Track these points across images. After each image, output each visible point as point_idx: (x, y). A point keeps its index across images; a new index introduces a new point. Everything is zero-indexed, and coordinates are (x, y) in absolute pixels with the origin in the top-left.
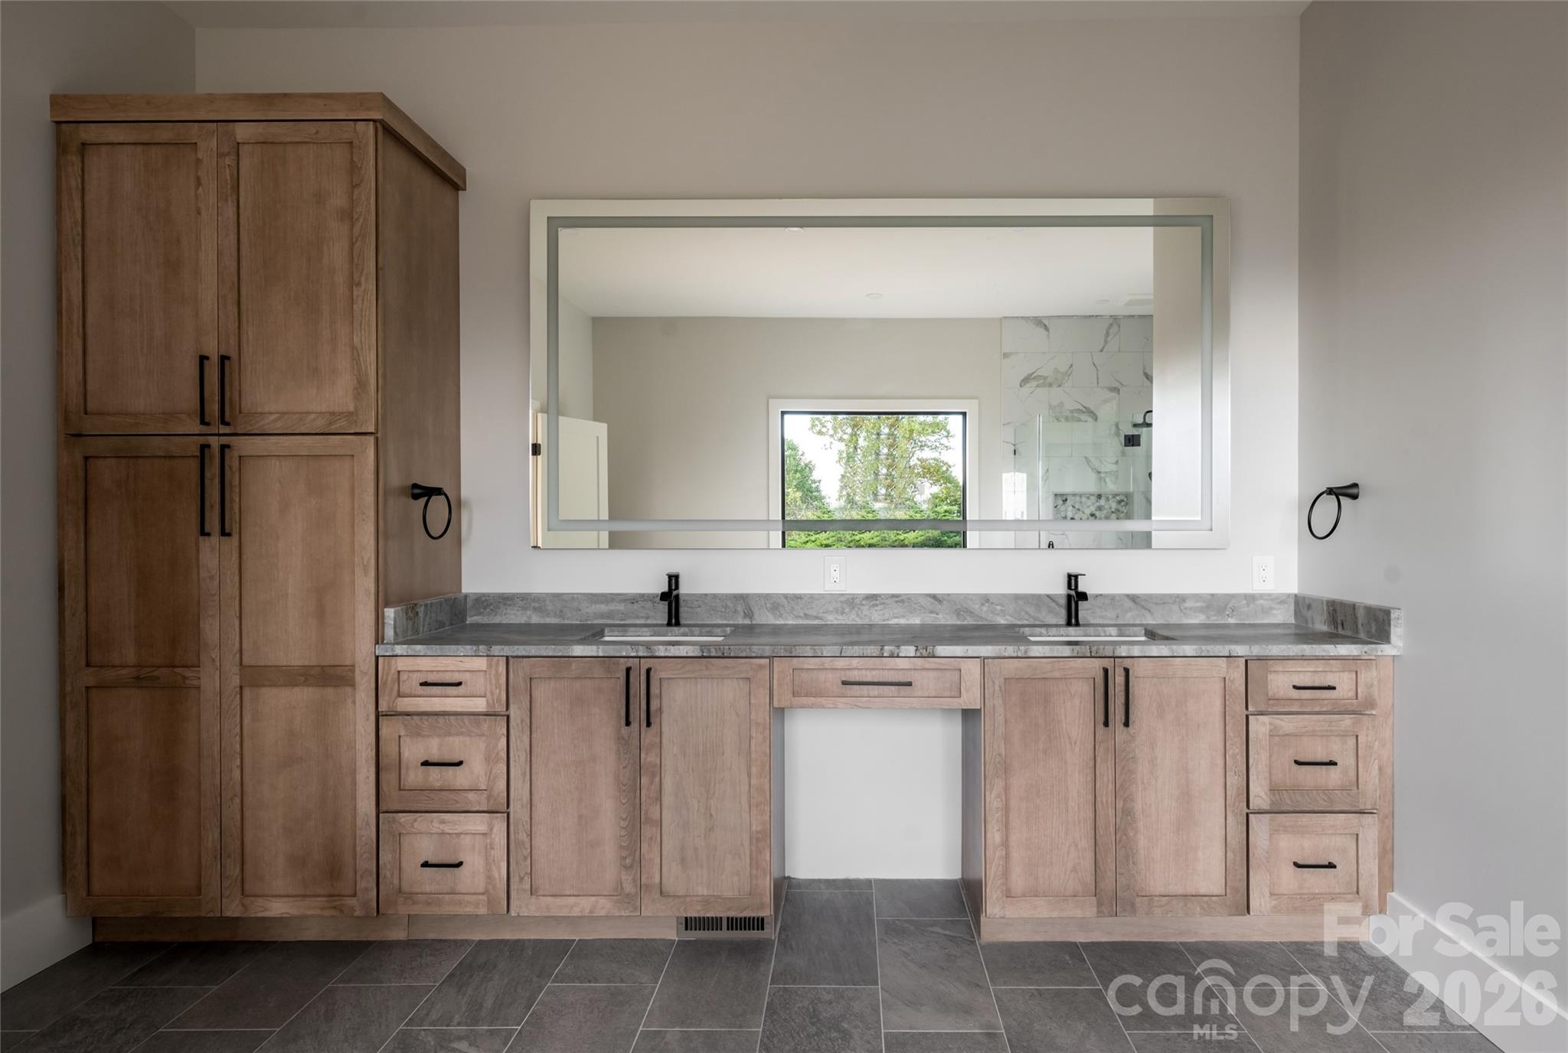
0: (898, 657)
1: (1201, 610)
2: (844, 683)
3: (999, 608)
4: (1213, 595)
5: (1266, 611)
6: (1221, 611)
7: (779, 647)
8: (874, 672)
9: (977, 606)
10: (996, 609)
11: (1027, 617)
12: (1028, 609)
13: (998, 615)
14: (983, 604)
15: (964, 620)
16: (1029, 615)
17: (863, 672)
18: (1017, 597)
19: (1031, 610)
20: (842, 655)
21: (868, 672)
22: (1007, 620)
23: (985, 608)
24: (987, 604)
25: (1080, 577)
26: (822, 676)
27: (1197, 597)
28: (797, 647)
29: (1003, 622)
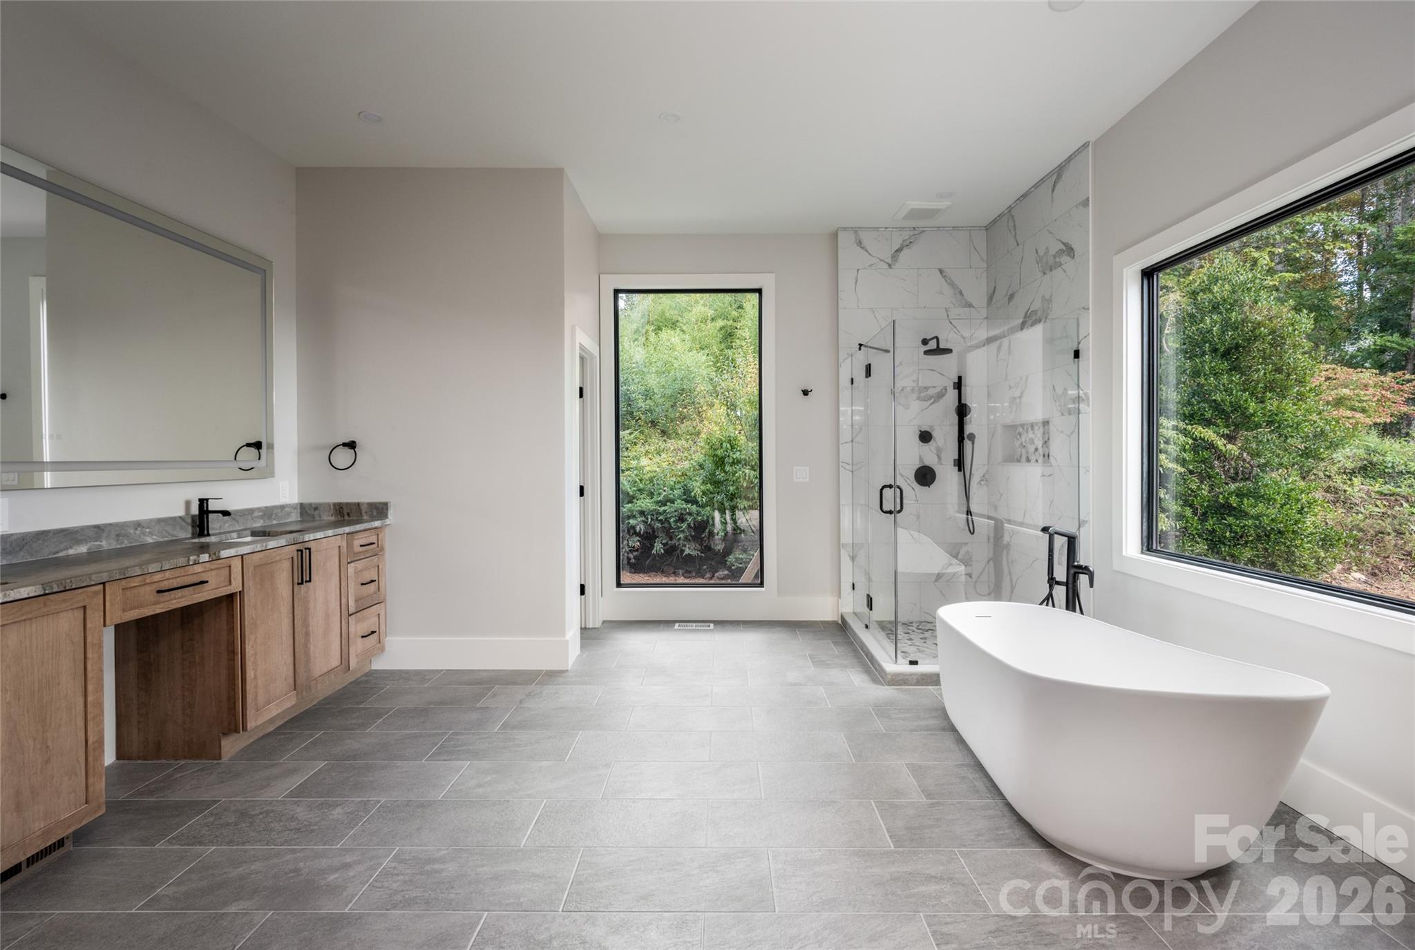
0: (199, 563)
1: (262, 517)
2: (159, 592)
3: (148, 530)
4: (266, 507)
5: (288, 514)
6: (270, 517)
7: (114, 572)
8: (178, 579)
9: (132, 531)
10: (146, 532)
11: (167, 535)
12: (167, 529)
13: (147, 536)
14: (136, 529)
15: (122, 543)
16: (168, 532)
17: (171, 581)
18: (160, 521)
19: (169, 529)
20: (163, 569)
21: (174, 580)
22: (153, 539)
23: (138, 532)
24: (139, 529)
25: (209, 500)
26: (142, 590)
27: (259, 509)
28: (129, 570)
29: (151, 541)
